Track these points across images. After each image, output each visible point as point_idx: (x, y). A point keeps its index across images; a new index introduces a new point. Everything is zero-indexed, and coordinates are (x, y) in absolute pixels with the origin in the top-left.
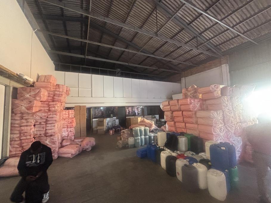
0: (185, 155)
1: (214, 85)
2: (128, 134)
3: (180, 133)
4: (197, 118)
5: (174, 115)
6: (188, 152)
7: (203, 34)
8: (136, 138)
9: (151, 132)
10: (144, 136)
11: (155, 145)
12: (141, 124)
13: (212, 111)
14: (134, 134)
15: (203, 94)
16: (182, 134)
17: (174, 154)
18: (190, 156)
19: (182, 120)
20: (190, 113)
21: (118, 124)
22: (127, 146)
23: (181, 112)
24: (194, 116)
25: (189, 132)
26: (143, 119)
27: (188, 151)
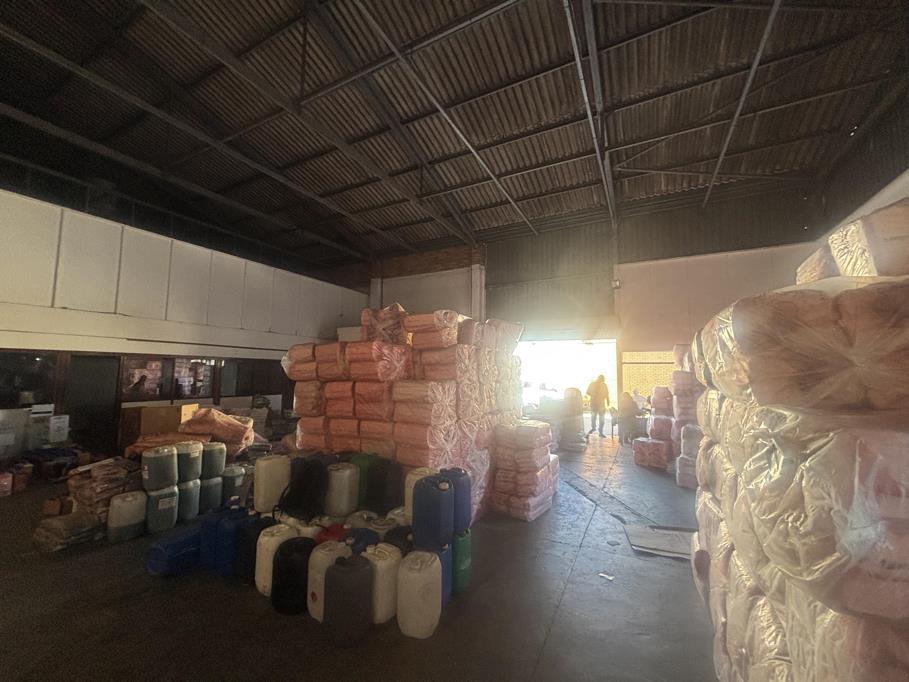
0: (345, 527)
1: (444, 311)
2: (112, 481)
3: (339, 454)
4: (395, 402)
5: (328, 396)
6: (358, 514)
7: (437, 166)
8: (153, 494)
9: (235, 462)
10: (198, 481)
11: (242, 510)
12: (188, 434)
13: (433, 383)
14: (146, 476)
15: (415, 333)
16: (346, 457)
17: (308, 531)
18: (361, 524)
19: (351, 410)
20: (376, 387)
21: (65, 438)
22: (99, 536)
23: (349, 385)
24: (385, 397)
25: (368, 448)
26: (203, 410)
27: (357, 511)
